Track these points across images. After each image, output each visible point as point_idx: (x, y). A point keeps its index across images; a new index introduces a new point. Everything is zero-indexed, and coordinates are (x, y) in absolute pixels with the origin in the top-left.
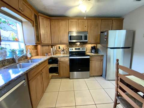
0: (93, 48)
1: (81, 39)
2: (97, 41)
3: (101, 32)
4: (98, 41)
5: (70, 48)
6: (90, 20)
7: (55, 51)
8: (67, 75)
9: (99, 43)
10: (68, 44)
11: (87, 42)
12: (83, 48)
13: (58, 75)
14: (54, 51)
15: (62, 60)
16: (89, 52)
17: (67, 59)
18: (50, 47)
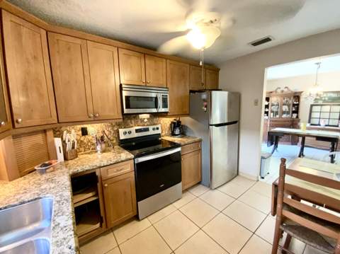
0: (176, 125)
1: (154, 106)
2: (184, 110)
3: (191, 91)
4: (186, 110)
5: (121, 131)
6: (172, 62)
7: (73, 147)
8: (131, 214)
9: (188, 115)
10: (121, 120)
11: (167, 113)
12: (155, 127)
13: (98, 225)
14: (69, 147)
15: (110, 175)
16: (166, 135)
17: (129, 168)
18: (50, 134)
